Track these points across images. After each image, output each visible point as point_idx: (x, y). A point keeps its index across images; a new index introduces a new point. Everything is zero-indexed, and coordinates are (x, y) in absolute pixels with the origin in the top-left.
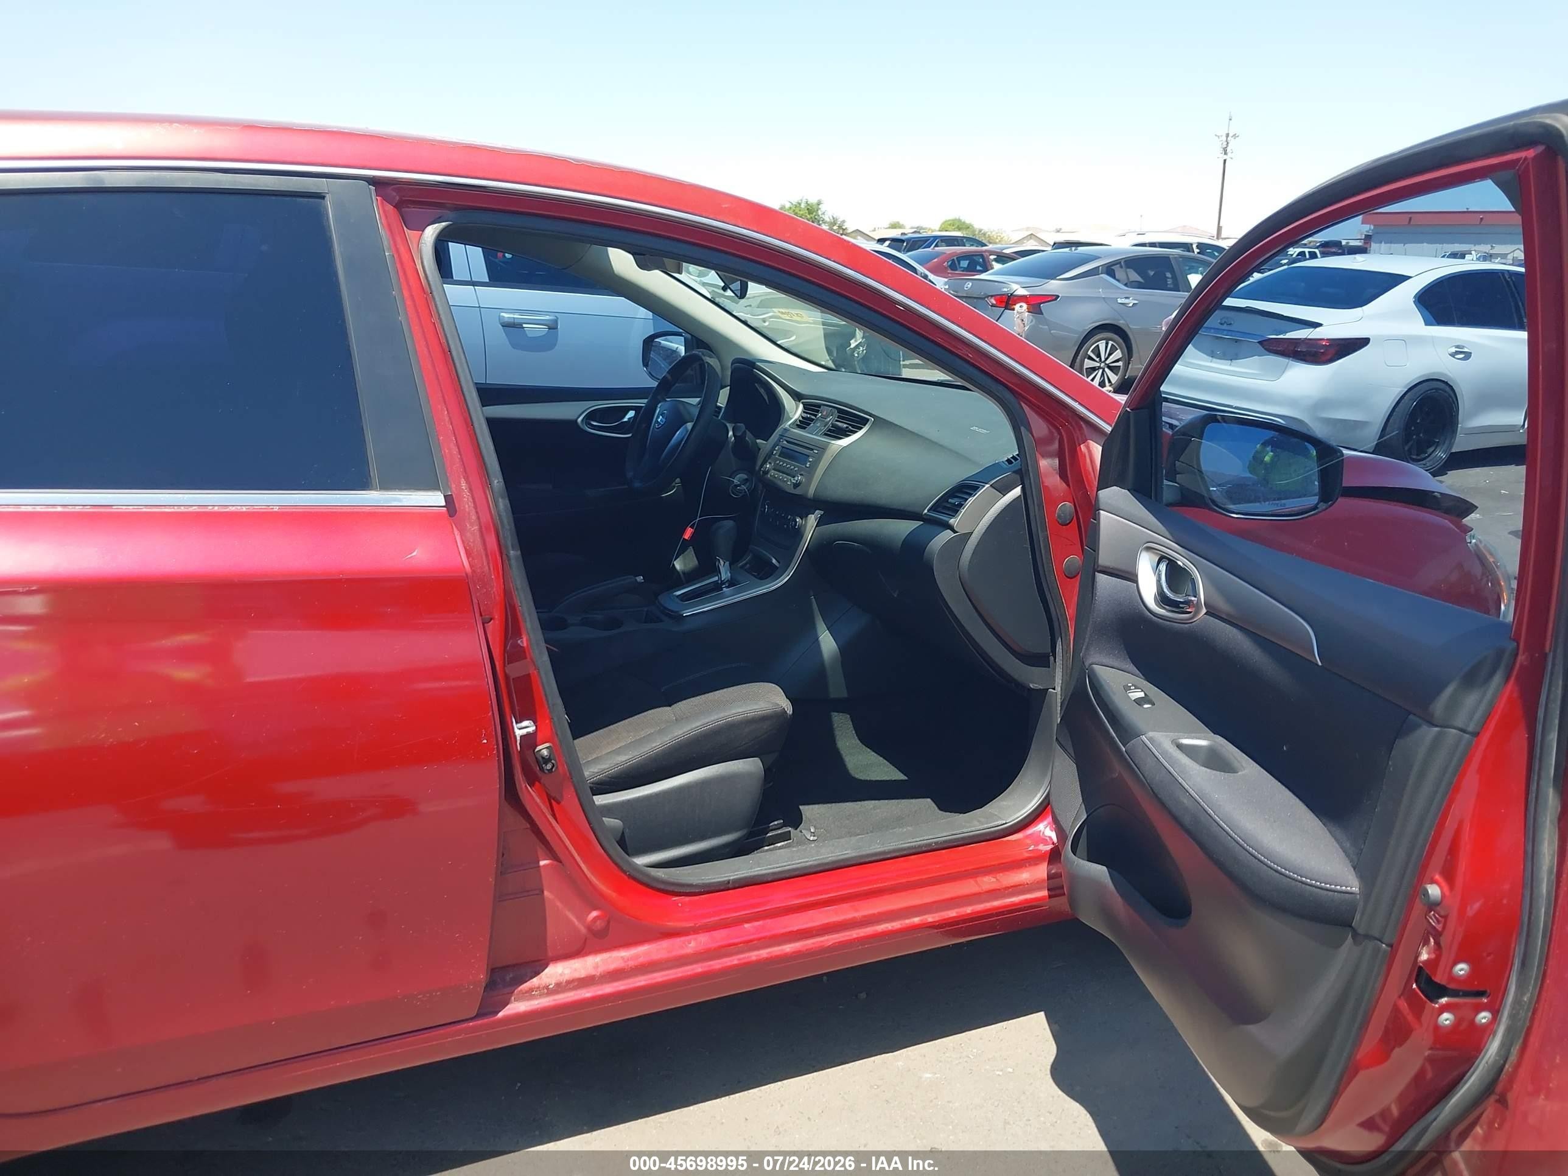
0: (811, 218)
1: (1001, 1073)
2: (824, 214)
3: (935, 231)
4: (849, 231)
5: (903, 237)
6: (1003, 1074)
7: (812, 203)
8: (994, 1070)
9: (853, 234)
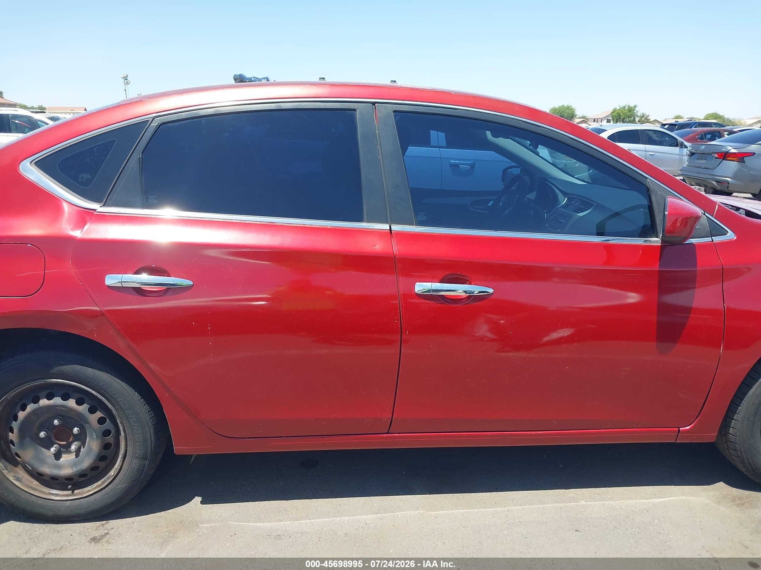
0: (630, 114)
1: (619, 508)
2: (637, 112)
3: (701, 119)
4: (652, 120)
5: (676, 123)
6: (620, 508)
7: (631, 107)
8: (616, 506)
9: (653, 122)
